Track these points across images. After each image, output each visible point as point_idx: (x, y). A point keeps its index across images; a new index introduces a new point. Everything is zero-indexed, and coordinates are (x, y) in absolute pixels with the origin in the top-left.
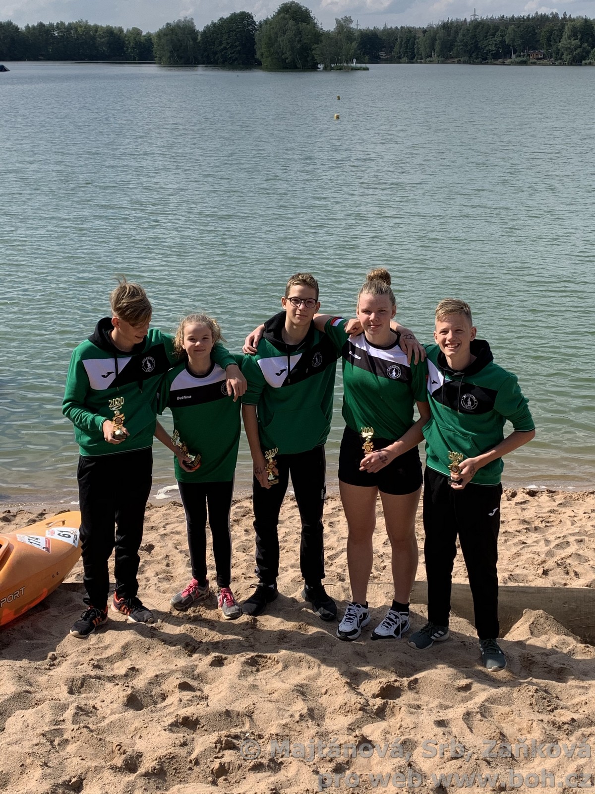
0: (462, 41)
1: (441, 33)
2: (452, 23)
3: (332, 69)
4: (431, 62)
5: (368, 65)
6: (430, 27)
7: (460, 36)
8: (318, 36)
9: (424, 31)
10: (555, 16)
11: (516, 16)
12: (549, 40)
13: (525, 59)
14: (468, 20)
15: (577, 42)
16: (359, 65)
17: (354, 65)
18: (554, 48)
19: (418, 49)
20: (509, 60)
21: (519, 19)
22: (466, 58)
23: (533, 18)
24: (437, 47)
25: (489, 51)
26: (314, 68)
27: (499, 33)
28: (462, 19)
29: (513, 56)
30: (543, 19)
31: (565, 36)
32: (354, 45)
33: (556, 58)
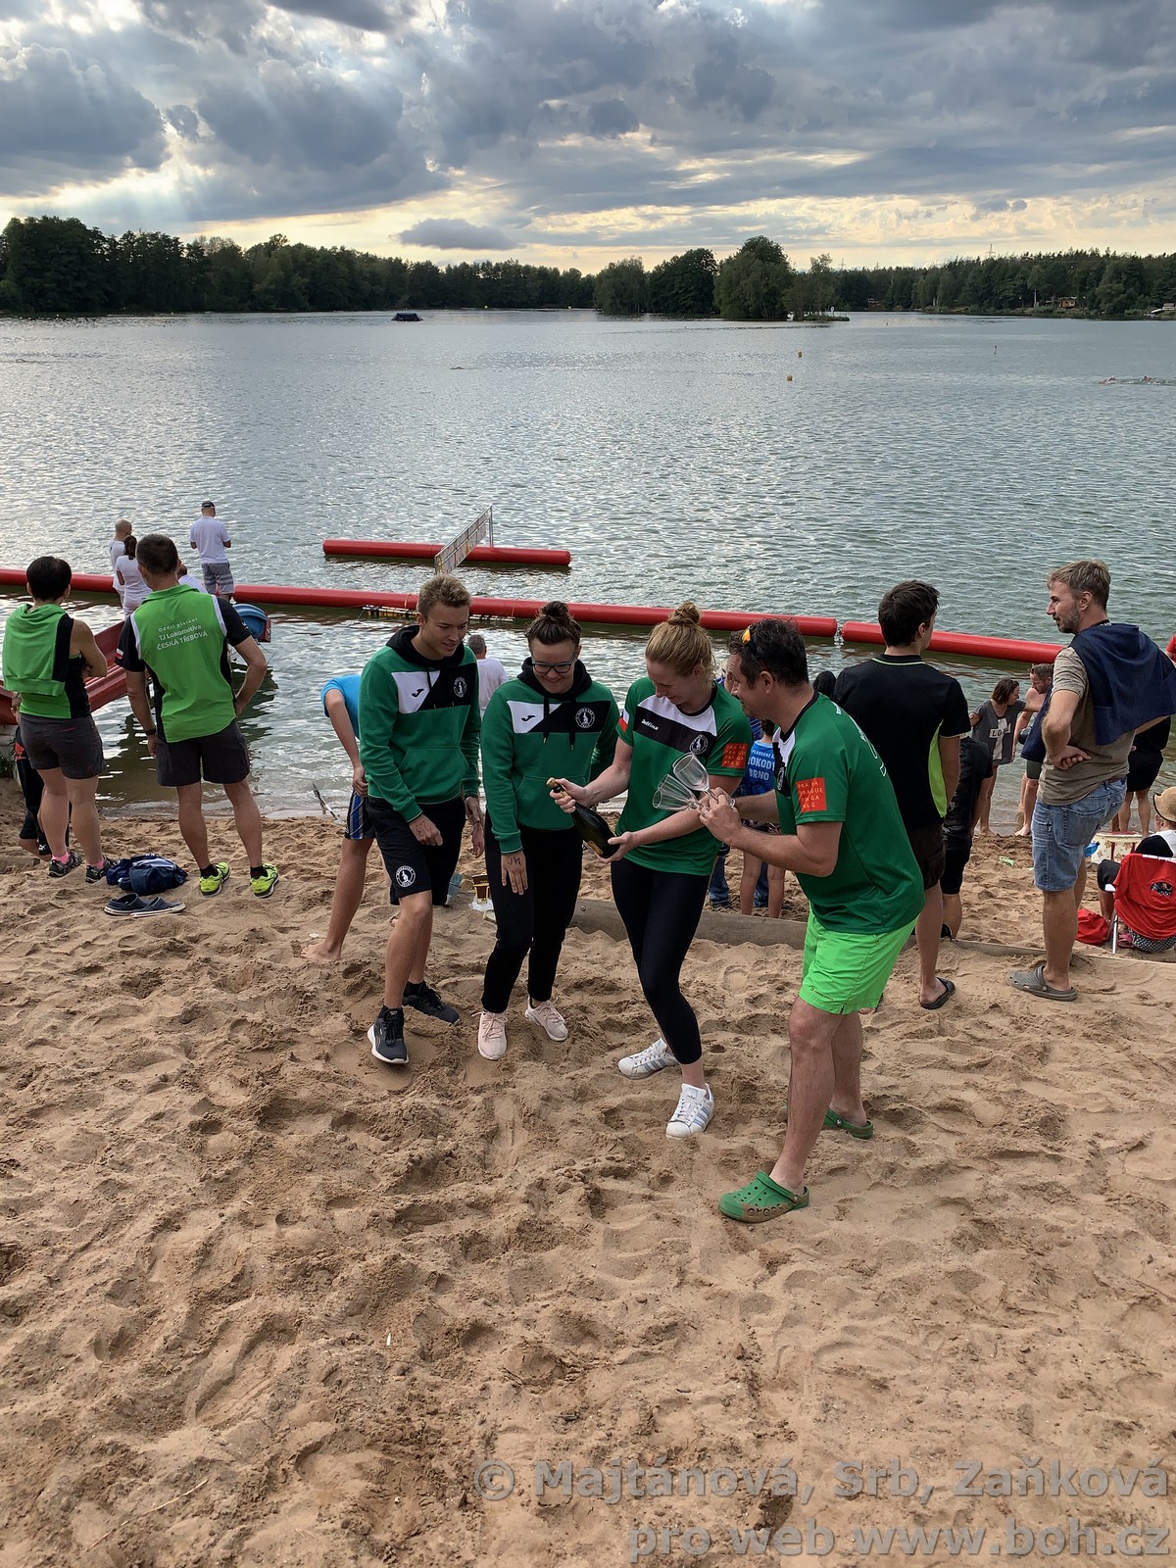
0: (971, 285)
1: (948, 273)
2: (961, 262)
3: (804, 319)
4: (931, 312)
5: (849, 315)
6: (935, 269)
7: (969, 280)
8: (789, 278)
9: (925, 272)
10: (1095, 255)
11: (1044, 254)
12: (1083, 282)
13: (1050, 307)
14: (982, 259)
15: (1121, 286)
16: (837, 314)
17: (829, 314)
18: (1090, 293)
19: (916, 294)
20: (1030, 310)
21: (1047, 257)
22: (975, 307)
23: (1067, 256)
24: (940, 294)
25: (1006, 297)
26: (783, 318)
27: (1019, 275)
28: (975, 258)
29: (1036, 304)
30: (1080, 256)
31: (1105, 278)
32: (831, 290)
33: (1094, 309)
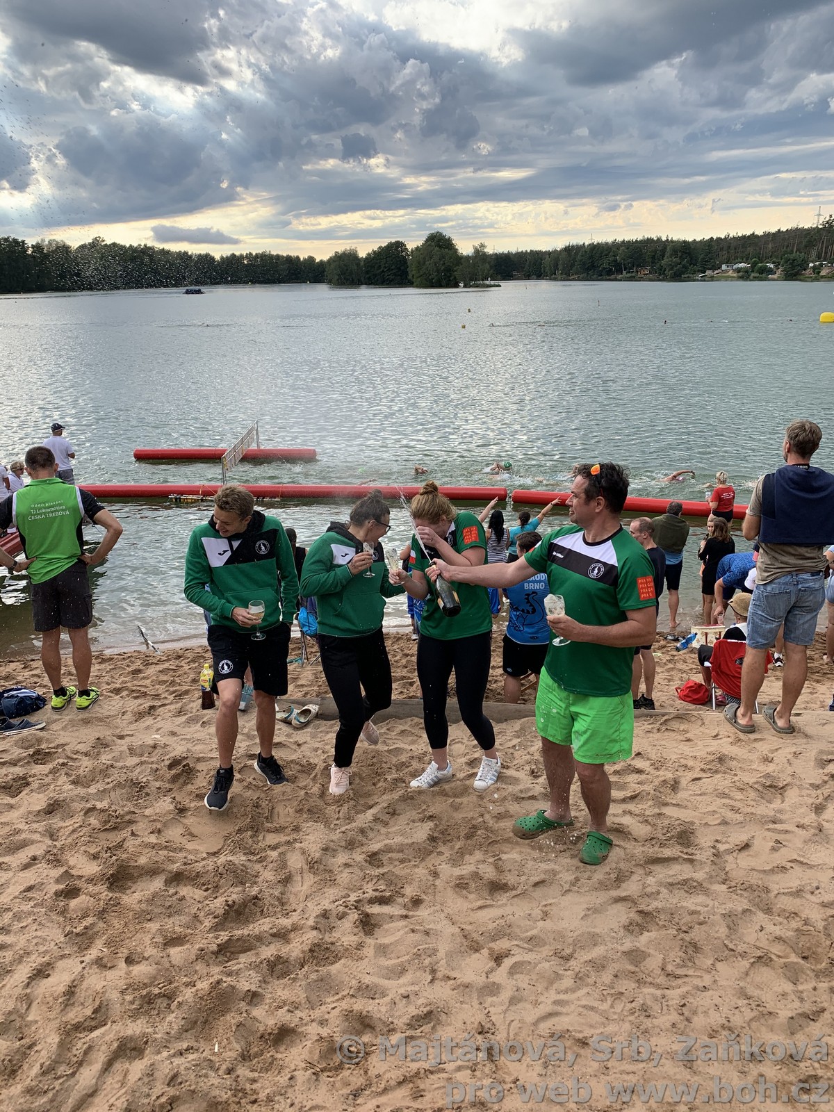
0: (581, 261)
1: (564, 255)
2: (573, 246)
3: (470, 287)
4: (555, 279)
5: (501, 283)
6: (556, 251)
7: (579, 258)
8: (459, 259)
9: (549, 253)
10: (659, 240)
11: (626, 240)
12: (653, 258)
13: (633, 274)
14: (587, 244)
15: (677, 260)
16: (492, 282)
17: (487, 282)
18: (658, 265)
19: (545, 268)
20: (620, 276)
21: (629, 242)
22: (585, 275)
23: (641, 241)
24: (560, 267)
25: (604, 268)
26: (456, 286)
27: (611, 254)
28: (582, 243)
29: (624, 272)
30: (650, 241)
31: (667, 254)
32: (487, 266)
33: (662, 275)
